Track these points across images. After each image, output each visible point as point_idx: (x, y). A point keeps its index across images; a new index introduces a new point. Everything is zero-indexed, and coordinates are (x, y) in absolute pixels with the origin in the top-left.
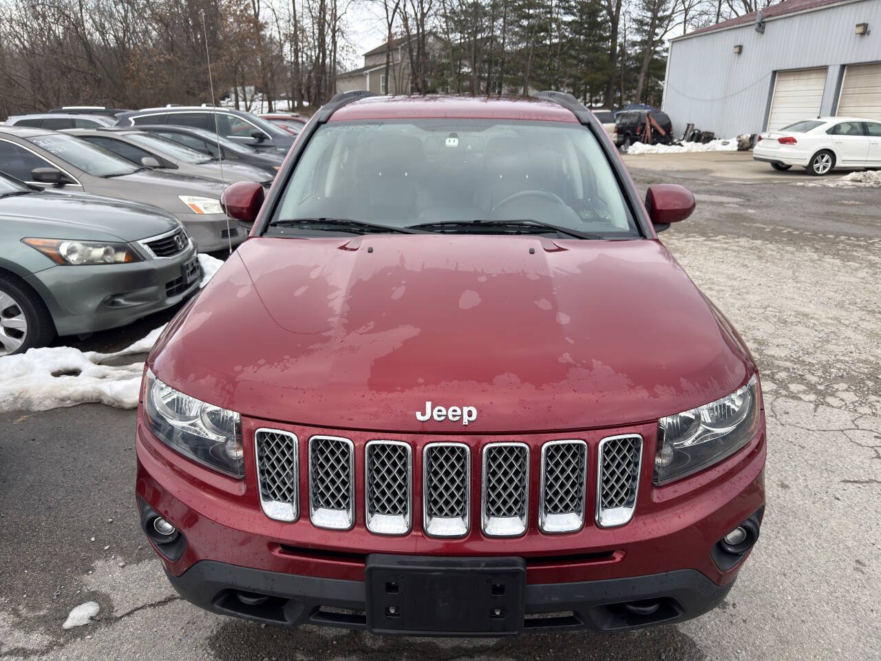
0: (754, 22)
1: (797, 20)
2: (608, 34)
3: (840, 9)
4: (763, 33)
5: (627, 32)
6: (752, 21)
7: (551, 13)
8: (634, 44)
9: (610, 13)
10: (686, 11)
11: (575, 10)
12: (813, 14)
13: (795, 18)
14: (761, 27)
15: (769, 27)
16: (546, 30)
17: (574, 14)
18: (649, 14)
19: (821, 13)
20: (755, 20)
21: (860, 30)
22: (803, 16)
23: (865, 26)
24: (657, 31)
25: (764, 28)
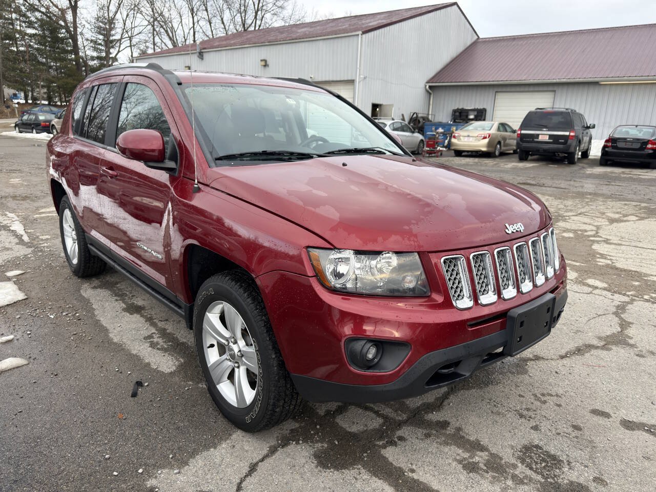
0: (195, 52)
1: (224, 53)
2: (69, 48)
3: (249, 49)
4: (202, 59)
5: (86, 49)
6: (194, 50)
7: (12, 24)
8: (93, 58)
9: (68, 31)
10: (130, 38)
11: (36, 25)
12: (233, 50)
13: (222, 52)
14: (201, 55)
15: (206, 56)
16: (10, 38)
17: (34, 28)
18: (101, 37)
19: (238, 50)
20: (196, 50)
21: (263, 63)
22: (227, 51)
23: (265, 61)
24: (112, 50)
25: (203, 56)
